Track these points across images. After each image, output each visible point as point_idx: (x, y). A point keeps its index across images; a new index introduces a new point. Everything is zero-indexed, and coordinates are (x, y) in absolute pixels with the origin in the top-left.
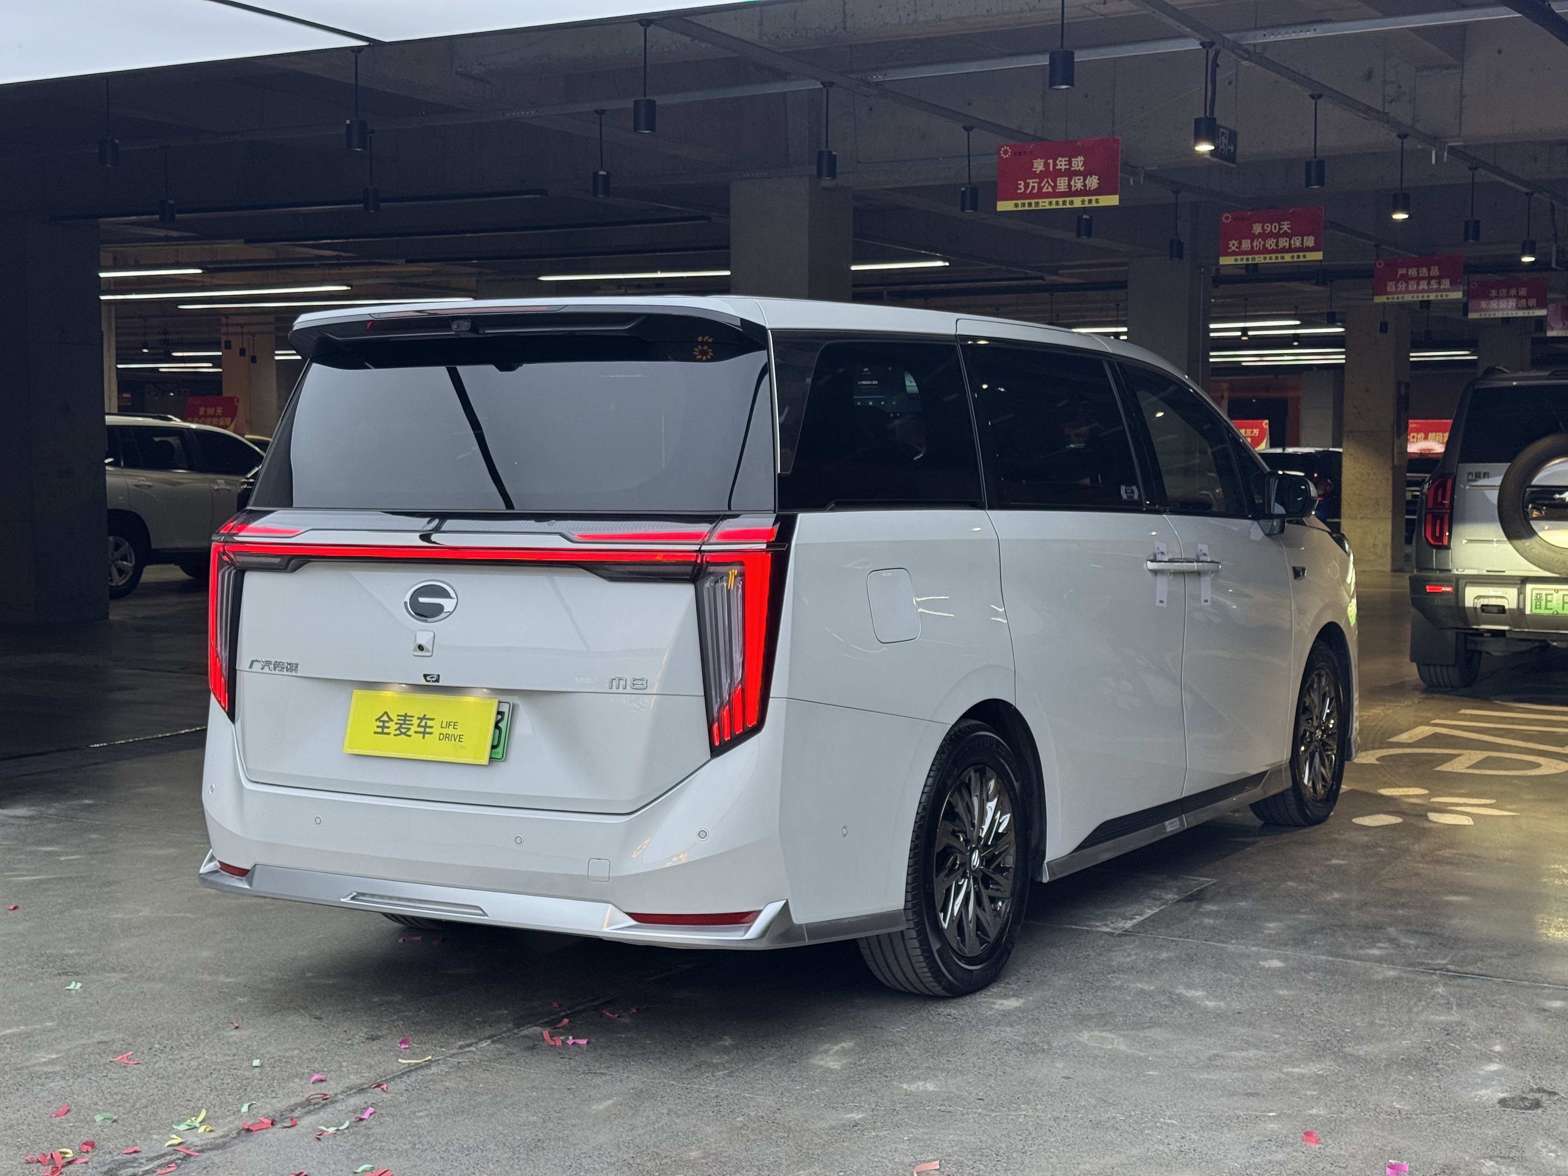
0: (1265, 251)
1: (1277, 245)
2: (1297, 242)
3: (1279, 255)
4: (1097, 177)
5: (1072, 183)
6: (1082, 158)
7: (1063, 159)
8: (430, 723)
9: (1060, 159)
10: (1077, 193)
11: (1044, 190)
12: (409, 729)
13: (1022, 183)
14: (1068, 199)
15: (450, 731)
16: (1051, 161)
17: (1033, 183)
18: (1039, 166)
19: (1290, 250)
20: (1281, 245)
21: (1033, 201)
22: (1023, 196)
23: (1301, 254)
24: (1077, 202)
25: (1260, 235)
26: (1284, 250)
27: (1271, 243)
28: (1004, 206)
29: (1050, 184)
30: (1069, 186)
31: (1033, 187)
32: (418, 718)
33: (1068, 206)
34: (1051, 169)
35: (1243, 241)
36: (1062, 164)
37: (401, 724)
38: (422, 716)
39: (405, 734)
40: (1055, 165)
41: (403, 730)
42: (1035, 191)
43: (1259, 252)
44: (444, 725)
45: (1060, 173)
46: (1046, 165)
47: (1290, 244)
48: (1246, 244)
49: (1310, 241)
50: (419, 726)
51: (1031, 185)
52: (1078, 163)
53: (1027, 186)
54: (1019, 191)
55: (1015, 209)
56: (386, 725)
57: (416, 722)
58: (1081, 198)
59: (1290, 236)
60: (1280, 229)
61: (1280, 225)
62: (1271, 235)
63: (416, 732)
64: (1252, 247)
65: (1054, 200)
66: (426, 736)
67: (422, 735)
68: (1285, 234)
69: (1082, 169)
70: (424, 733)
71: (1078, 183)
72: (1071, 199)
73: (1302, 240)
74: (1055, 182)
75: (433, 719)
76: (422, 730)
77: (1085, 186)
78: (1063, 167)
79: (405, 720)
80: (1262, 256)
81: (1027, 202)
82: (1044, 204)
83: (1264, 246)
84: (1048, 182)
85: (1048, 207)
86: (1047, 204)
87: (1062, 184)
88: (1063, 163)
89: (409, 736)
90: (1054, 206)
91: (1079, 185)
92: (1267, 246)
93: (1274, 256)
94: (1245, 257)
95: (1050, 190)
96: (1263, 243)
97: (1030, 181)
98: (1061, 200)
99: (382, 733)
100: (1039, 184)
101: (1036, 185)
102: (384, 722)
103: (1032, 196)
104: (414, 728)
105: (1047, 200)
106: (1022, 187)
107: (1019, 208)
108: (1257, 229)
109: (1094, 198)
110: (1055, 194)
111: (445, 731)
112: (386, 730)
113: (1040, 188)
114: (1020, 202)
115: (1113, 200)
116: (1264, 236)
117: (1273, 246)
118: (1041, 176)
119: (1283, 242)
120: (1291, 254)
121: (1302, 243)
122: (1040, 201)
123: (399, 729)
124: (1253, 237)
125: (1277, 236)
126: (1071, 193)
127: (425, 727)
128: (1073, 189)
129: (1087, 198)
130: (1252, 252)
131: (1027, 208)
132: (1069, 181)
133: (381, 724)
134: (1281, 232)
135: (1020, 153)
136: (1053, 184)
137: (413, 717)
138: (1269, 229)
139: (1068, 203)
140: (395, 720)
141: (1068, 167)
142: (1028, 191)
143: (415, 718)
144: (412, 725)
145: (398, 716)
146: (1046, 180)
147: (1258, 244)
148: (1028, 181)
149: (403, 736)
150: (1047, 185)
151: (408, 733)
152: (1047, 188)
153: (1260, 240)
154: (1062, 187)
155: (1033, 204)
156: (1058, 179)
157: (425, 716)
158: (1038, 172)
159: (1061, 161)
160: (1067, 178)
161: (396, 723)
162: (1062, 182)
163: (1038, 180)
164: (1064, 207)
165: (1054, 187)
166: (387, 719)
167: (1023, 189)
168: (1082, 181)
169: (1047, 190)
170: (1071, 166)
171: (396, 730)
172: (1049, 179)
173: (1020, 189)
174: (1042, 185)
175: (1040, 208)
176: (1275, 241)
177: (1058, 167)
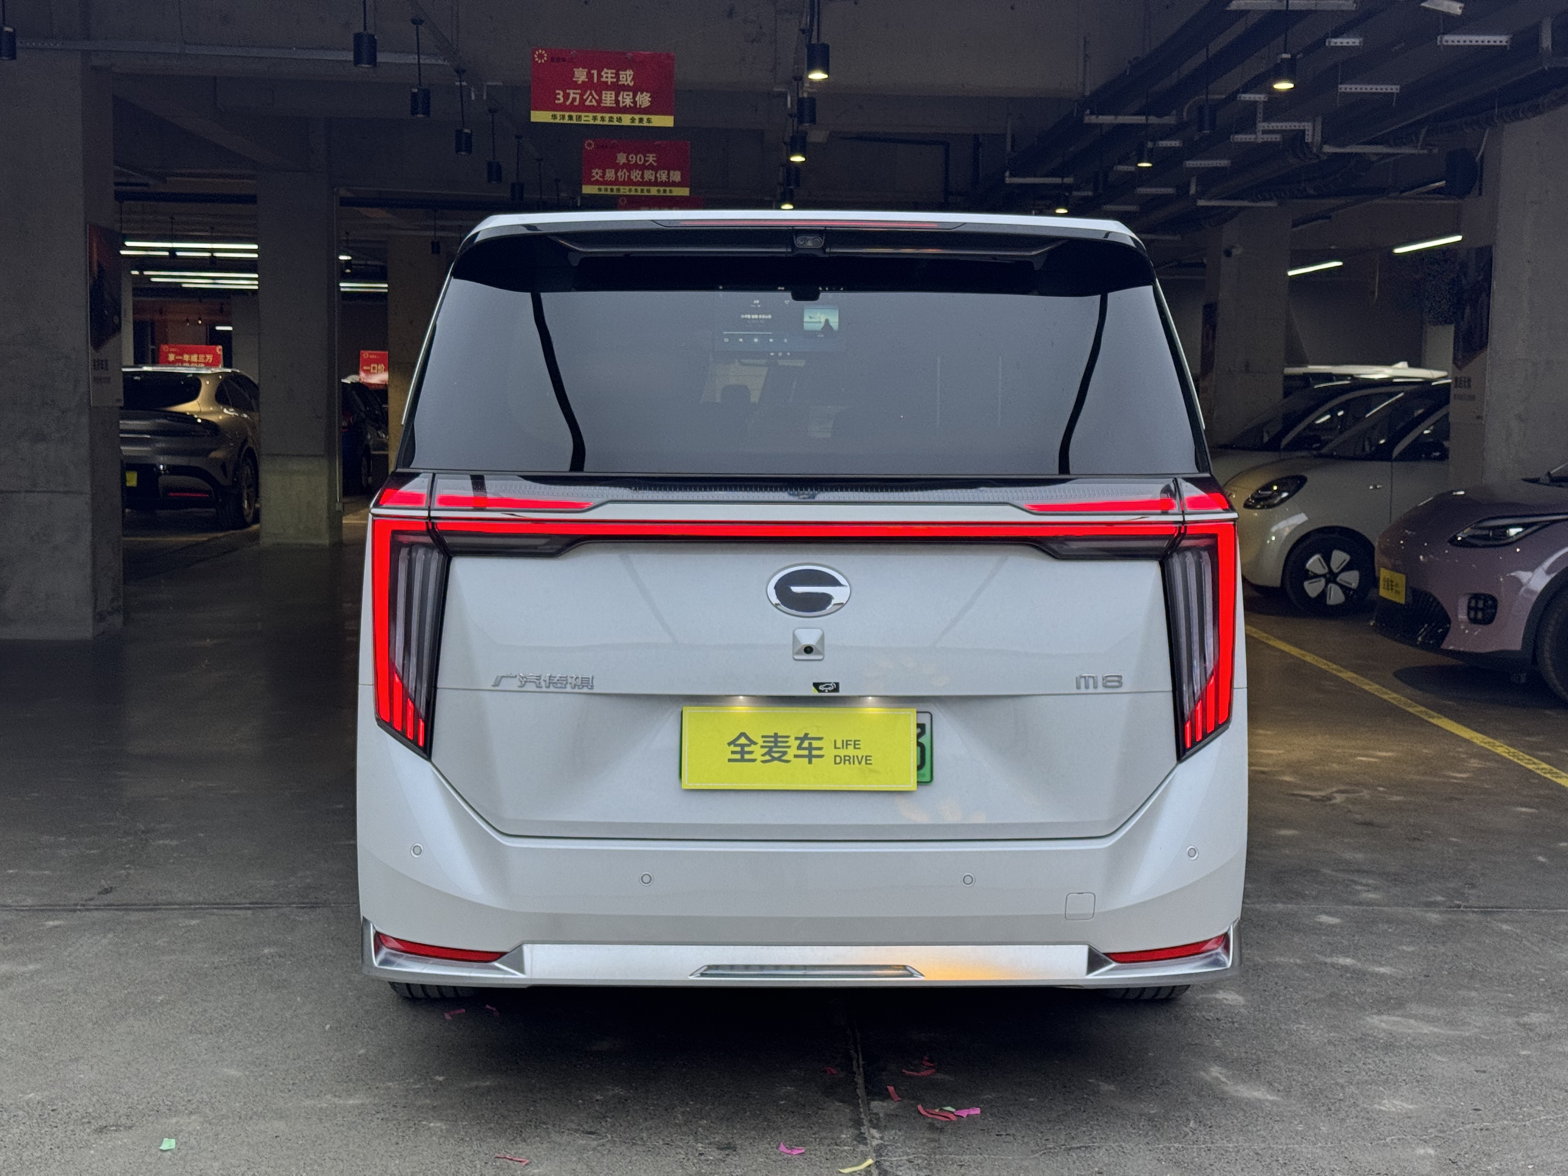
0: (630, 182)
1: (642, 177)
2: (663, 176)
3: (645, 188)
4: (649, 95)
5: (620, 98)
6: (632, 73)
7: (609, 71)
8: (815, 744)
9: (605, 70)
10: (625, 110)
11: (587, 103)
12: (785, 753)
13: (561, 93)
14: (615, 116)
15: (850, 751)
16: (595, 72)
17: (573, 94)
18: (581, 75)
19: (656, 183)
20: (646, 179)
21: (574, 114)
22: (562, 108)
23: (668, 189)
24: (627, 120)
25: (624, 166)
26: (650, 184)
27: (636, 175)
28: (539, 116)
29: (593, 97)
30: (617, 102)
31: (574, 99)
32: (796, 738)
33: (616, 123)
34: (595, 80)
35: (607, 170)
36: (608, 76)
37: (771, 748)
38: (802, 735)
39: (779, 759)
40: (600, 76)
41: (776, 755)
42: (577, 103)
43: (624, 183)
44: (839, 745)
45: (606, 87)
46: (590, 76)
47: (656, 178)
48: (610, 174)
49: (676, 176)
50: (800, 748)
51: (572, 96)
52: (627, 77)
53: (566, 97)
54: (556, 102)
55: (552, 121)
56: (747, 749)
57: (794, 743)
58: (631, 116)
59: (656, 169)
60: (646, 161)
61: (645, 156)
62: (636, 166)
63: (796, 756)
64: (617, 177)
65: (599, 115)
66: (814, 760)
67: (807, 760)
68: (651, 167)
69: (632, 84)
70: (810, 757)
71: (626, 99)
72: (619, 115)
73: (668, 174)
74: (600, 95)
75: (820, 739)
76: (806, 752)
77: (635, 102)
78: (609, 80)
79: (776, 742)
80: (627, 188)
81: (567, 114)
82: (587, 118)
83: (629, 177)
84: (591, 94)
85: (592, 122)
86: (590, 118)
87: (608, 98)
88: (610, 75)
89: (787, 761)
90: (598, 122)
91: (628, 102)
92: (633, 177)
93: (639, 188)
94: (609, 187)
95: (594, 103)
96: (627, 174)
97: (571, 91)
98: (607, 116)
99: (742, 760)
100: (581, 95)
101: (578, 96)
102: (742, 746)
103: (572, 108)
104: (792, 751)
105: (591, 115)
106: (560, 97)
107: (558, 121)
108: (621, 158)
109: (645, 117)
110: (598, 108)
111: (842, 753)
112: (747, 757)
113: (583, 101)
114: (558, 114)
115: (666, 121)
116: (629, 167)
117: (639, 178)
118: (584, 87)
119: (649, 175)
120: (656, 188)
121: (668, 178)
122: (583, 114)
123: (768, 753)
124: (617, 168)
125: (643, 168)
126: (618, 109)
127: (810, 748)
128: (621, 105)
129: (637, 117)
130: (616, 182)
131: (566, 121)
132: (617, 96)
133: (738, 749)
134: (647, 164)
135: (558, 59)
136: (597, 98)
137: (788, 737)
138: (634, 160)
139: (615, 120)
140: (761, 743)
141: (615, 80)
142: (568, 103)
143: (792, 738)
144: (789, 747)
145: (763, 737)
146: (589, 92)
147: (622, 174)
148: (568, 91)
149: (776, 762)
150: (590, 97)
151: (784, 758)
152: (591, 101)
153: (625, 170)
154: (608, 102)
155: (574, 118)
156: (604, 92)
157: (806, 735)
158: (580, 82)
159: (607, 73)
160: (613, 93)
161: (762, 747)
162: (608, 96)
163: (579, 91)
164: (611, 123)
165: (599, 101)
166: (747, 742)
167: (562, 100)
168: (631, 97)
169: (591, 104)
170: (618, 79)
171: (763, 755)
172: (593, 92)
173: (559, 99)
174: (585, 97)
175: (583, 122)
176: (640, 173)
177: (604, 79)
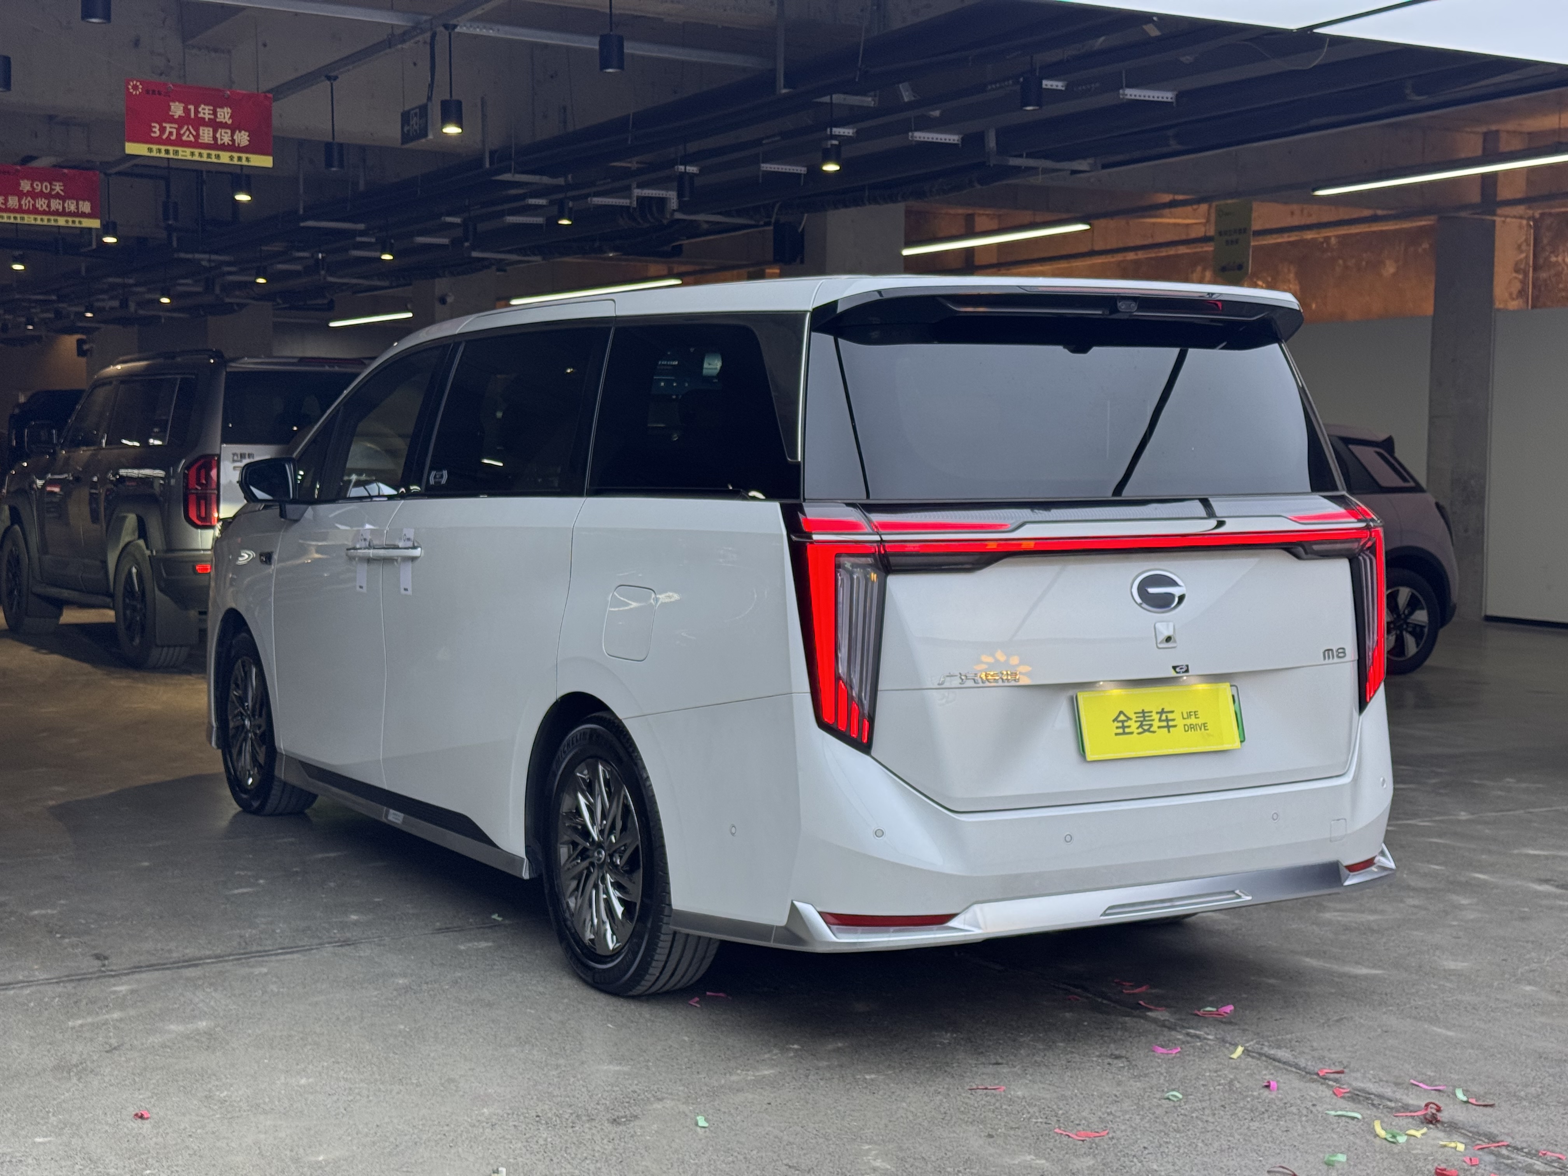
0: (35, 211)
1: (49, 206)
2: (71, 206)
3: (52, 218)
4: (247, 134)
5: (218, 135)
6: (229, 110)
7: (207, 108)
8: (1170, 716)
9: (203, 106)
10: (224, 148)
11: (185, 138)
12: (1151, 725)
13: (157, 126)
14: (213, 153)
15: (1193, 721)
16: (192, 107)
17: (169, 127)
18: (177, 109)
19: (63, 213)
20: (53, 208)
21: (171, 148)
22: (158, 141)
23: (77, 220)
24: (225, 157)
25: (29, 194)
26: (57, 213)
27: (41, 204)
28: (134, 149)
29: (191, 132)
30: (215, 138)
31: (170, 133)
32: (1157, 713)
33: (214, 160)
34: (192, 115)
35: (10, 198)
36: (205, 112)
37: (1142, 722)
38: (1160, 710)
39: (1148, 730)
40: (197, 112)
41: (1146, 728)
42: (174, 137)
43: (28, 212)
44: (1185, 716)
45: (202, 122)
46: (186, 110)
47: (64, 208)
48: (13, 202)
49: (86, 207)
50: (1160, 720)
51: (168, 130)
52: (225, 115)
53: (162, 130)
54: (152, 135)
55: (148, 154)
56: (1126, 724)
57: (1156, 717)
58: (229, 154)
59: (63, 199)
60: (52, 189)
61: (51, 184)
62: (41, 194)
63: (1159, 727)
64: (20, 205)
65: (197, 151)
66: (1171, 729)
67: (1166, 730)
68: (58, 196)
69: (230, 122)
70: (1168, 727)
71: (225, 137)
72: (217, 153)
73: (77, 205)
74: (197, 130)
75: (1172, 712)
76: (1164, 724)
77: (233, 140)
78: (207, 117)
79: (1144, 717)
80: (32, 217)
81: (163, 148)
82: (185, 154)
83: (34, 205)
84: (188, 129)
85: (189, 158)
86: (188, 154)
87: (206, 134)
88: (207, 111)
89: (1154, 732)
90: (196, 158)
91: (226, 139)
92: (37, 206)
93: (45, 218)
94: (12, 215)
95: (192, 138)
96: (32, 202)
97: (167, 125)
98: (205, 152)
99: (1124, 733)
100: (178, 130)
101: (174, 131)
102: (1123, 722)
103: (168, 142)
104: (1156, 724)
105: (189, 150)
106: (156, 130)
107: (154, 154)
108: (25, 186)
109: (244, 156)
110: (196, 144)
111: (1189, 722)
112: (1127, 730)
113: (179, 135)
114: (155, 147)
115: (265, 161)
116: (33, 194)
117: (45, 207)
118: (181, 122)
119: (56, 204)
120: (65, 218)
121: (78, 208)
122: (180, 149)
123: (1141, 726)
124: (21, 195)
125: (49, 196)
126: (216, 146)
127: (1167, 720)
128: (219, 142)
129: (235, 155)
130: (20, 210)
131: (163, 155)
132: (215, 132)
133: (1120, 724)
134: (53, 193)
135: (154, 91)
136: (194, 133)
137: (1151, 712)
138: (39, 188)
139: (213, 157)
140: (1134, 719)
141: (212, 117)
142: (165, 137)
143: (1154, 714)
144: (1153, 720)
145: (1136, 713)
146: (186, 127)
147: (26, 202)
148: (164, 125)
149: (1147, 733)
150: (188, 133)
151: (1152, 729)
152: (188, 136)
153: (29, 198)
154: (206, 138)
155: (171, 152)
156: (201, 128)
157: (1163, 709)
158: (176, 117)
159: (204, 109)
160: (211, 130)
161: (1136, 721)
162: (206, 132)
163: (176, 126)
164: (209, 160)
165: (197, 137)
166: (1125, 718)
167: (158, 133)
168: (230, 134)
169: (188, 139)
170: (216, 116)
171: (1138, 728)
172: (190, 127)
173: (155, 132)
174: (182, 132)
175: (180, 157)
176: (46, 202)
177: (201, 115)
